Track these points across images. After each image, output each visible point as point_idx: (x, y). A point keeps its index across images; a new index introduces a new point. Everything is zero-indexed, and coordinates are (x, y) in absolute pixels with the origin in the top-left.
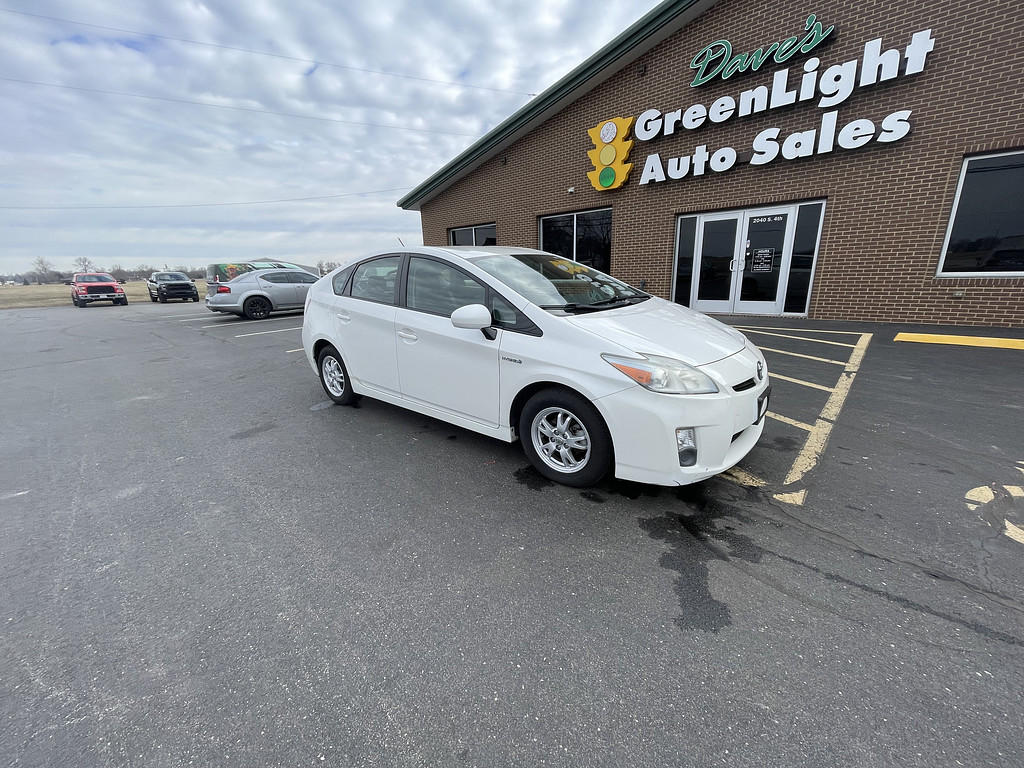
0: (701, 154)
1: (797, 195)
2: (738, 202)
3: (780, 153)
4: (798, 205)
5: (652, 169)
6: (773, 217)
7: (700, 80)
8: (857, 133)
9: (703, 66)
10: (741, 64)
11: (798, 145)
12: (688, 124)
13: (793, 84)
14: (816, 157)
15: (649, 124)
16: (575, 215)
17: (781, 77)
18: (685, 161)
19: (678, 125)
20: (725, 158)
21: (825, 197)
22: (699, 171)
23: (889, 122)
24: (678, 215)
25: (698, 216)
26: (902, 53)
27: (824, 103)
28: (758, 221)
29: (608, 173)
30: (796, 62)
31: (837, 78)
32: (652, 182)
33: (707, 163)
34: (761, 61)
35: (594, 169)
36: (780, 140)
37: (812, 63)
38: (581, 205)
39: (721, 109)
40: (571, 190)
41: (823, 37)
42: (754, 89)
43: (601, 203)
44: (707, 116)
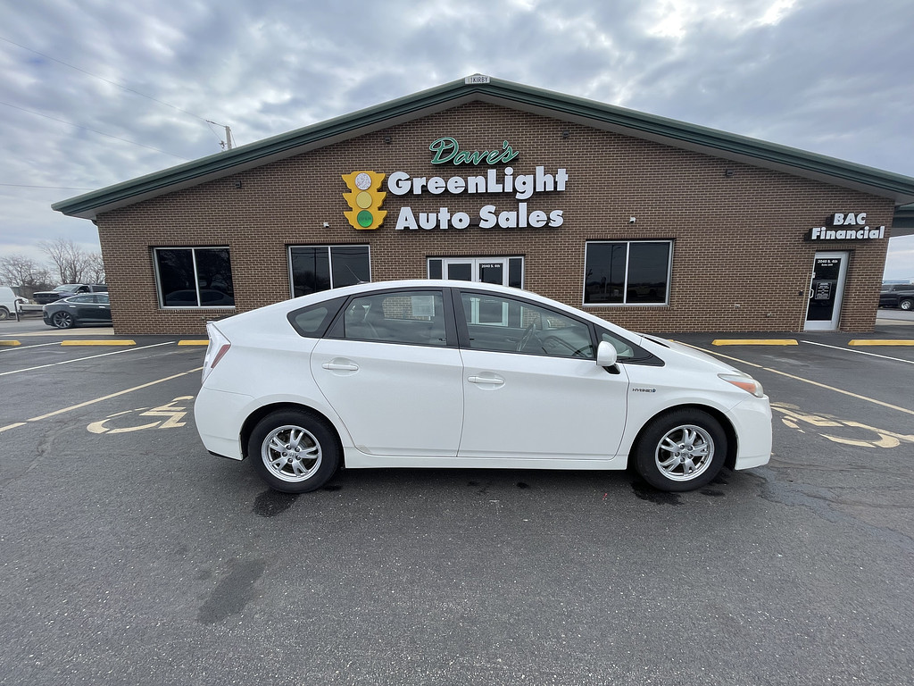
0: (444, 214)
1: (508, 251)
2: (471, 252)
3: (497, 224)
4: (508, 258)
5: (405, 218)
6: (494, 265)
7: (437, 160)
8: (538, 219)
9: (439, 151)
10: (466, 158)
11: (508, 220)
12: (432, 190)
13: (500, 180)
14: (518, 229)
15: (400, 183)
16: (329, 247)
17: (492, 173)
18: (433, 216)
19: (424, 188)
20: (462, 220)
21: (524, 255)
22: (444, 226)
23: (553, 215)
24: (427, 257)
25: (443, 259)
26: (555, 177)
27: (518, 196)
28: (485, 266)
29: (364, 215)
30: (500, 166)
31: (524, 183)
32: (407, 229)
33: (449, 221)
34: (479, 160)
35: (351, 209)
36: (497, 214)
37: (509, 171)
38: (336, 240)
39: (455, 184)
40: (326, 224)
41: (514, 156)
42: (476, 176)
43: (358, 239)
44: (446, 187)
